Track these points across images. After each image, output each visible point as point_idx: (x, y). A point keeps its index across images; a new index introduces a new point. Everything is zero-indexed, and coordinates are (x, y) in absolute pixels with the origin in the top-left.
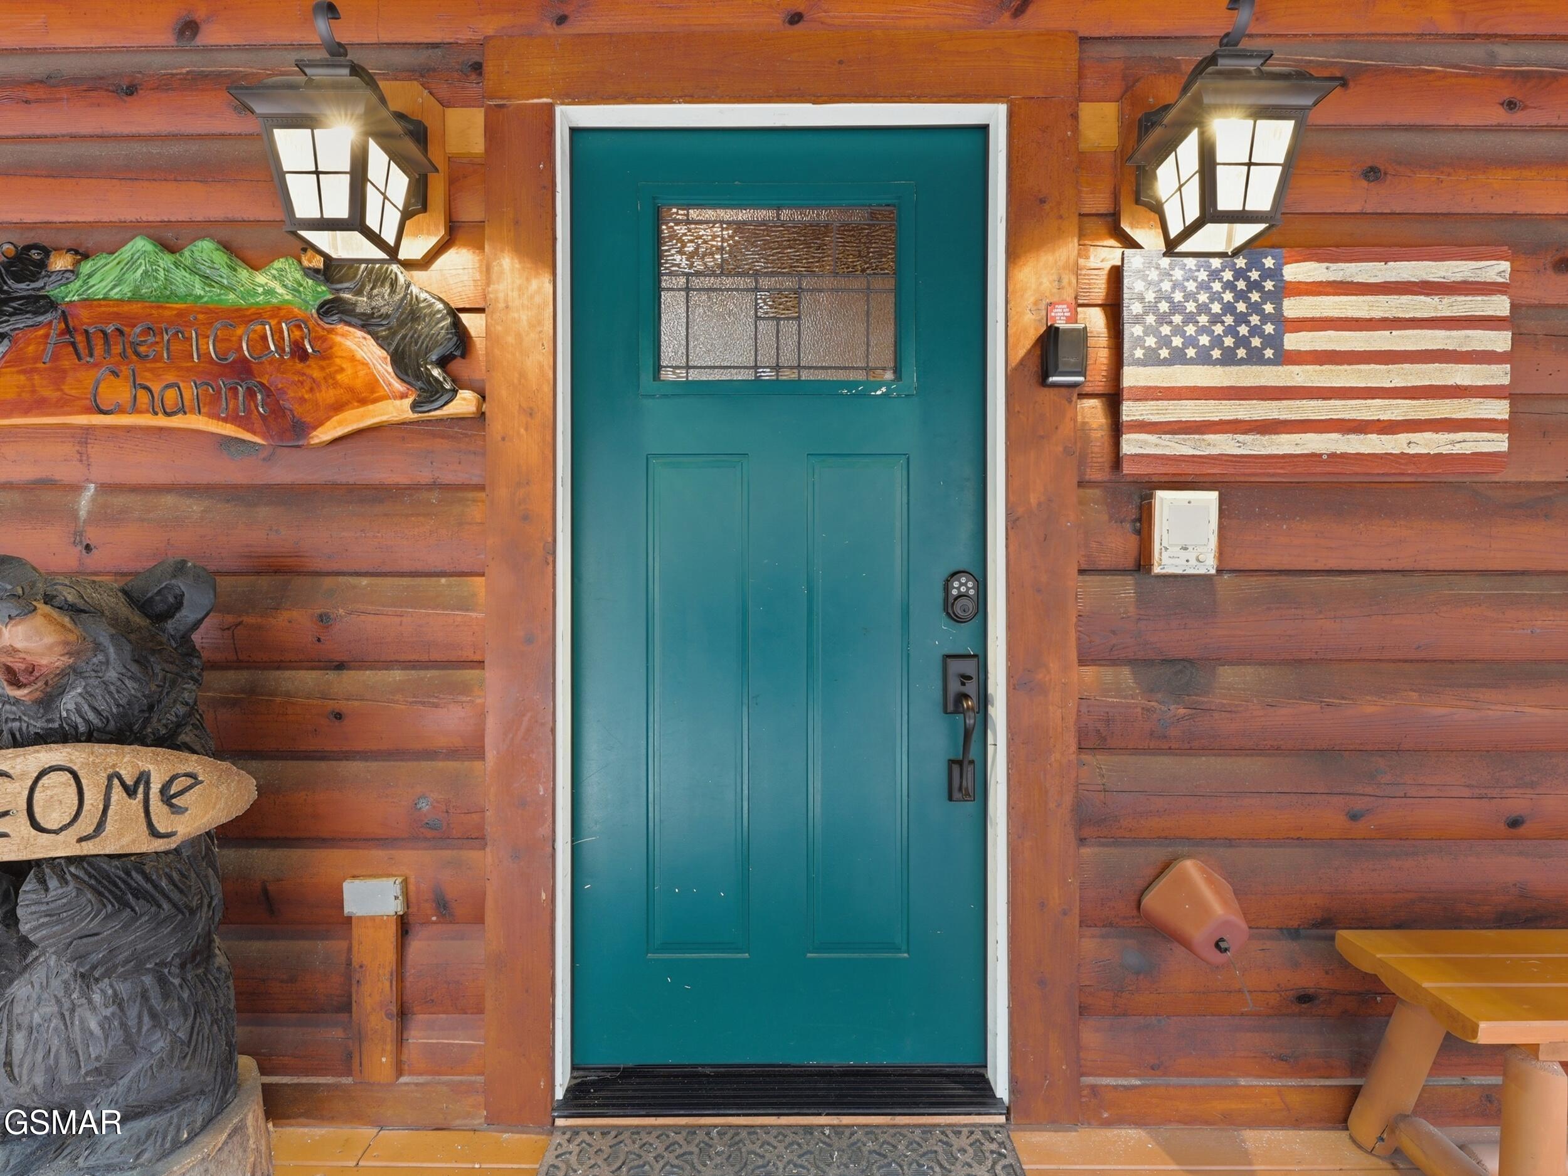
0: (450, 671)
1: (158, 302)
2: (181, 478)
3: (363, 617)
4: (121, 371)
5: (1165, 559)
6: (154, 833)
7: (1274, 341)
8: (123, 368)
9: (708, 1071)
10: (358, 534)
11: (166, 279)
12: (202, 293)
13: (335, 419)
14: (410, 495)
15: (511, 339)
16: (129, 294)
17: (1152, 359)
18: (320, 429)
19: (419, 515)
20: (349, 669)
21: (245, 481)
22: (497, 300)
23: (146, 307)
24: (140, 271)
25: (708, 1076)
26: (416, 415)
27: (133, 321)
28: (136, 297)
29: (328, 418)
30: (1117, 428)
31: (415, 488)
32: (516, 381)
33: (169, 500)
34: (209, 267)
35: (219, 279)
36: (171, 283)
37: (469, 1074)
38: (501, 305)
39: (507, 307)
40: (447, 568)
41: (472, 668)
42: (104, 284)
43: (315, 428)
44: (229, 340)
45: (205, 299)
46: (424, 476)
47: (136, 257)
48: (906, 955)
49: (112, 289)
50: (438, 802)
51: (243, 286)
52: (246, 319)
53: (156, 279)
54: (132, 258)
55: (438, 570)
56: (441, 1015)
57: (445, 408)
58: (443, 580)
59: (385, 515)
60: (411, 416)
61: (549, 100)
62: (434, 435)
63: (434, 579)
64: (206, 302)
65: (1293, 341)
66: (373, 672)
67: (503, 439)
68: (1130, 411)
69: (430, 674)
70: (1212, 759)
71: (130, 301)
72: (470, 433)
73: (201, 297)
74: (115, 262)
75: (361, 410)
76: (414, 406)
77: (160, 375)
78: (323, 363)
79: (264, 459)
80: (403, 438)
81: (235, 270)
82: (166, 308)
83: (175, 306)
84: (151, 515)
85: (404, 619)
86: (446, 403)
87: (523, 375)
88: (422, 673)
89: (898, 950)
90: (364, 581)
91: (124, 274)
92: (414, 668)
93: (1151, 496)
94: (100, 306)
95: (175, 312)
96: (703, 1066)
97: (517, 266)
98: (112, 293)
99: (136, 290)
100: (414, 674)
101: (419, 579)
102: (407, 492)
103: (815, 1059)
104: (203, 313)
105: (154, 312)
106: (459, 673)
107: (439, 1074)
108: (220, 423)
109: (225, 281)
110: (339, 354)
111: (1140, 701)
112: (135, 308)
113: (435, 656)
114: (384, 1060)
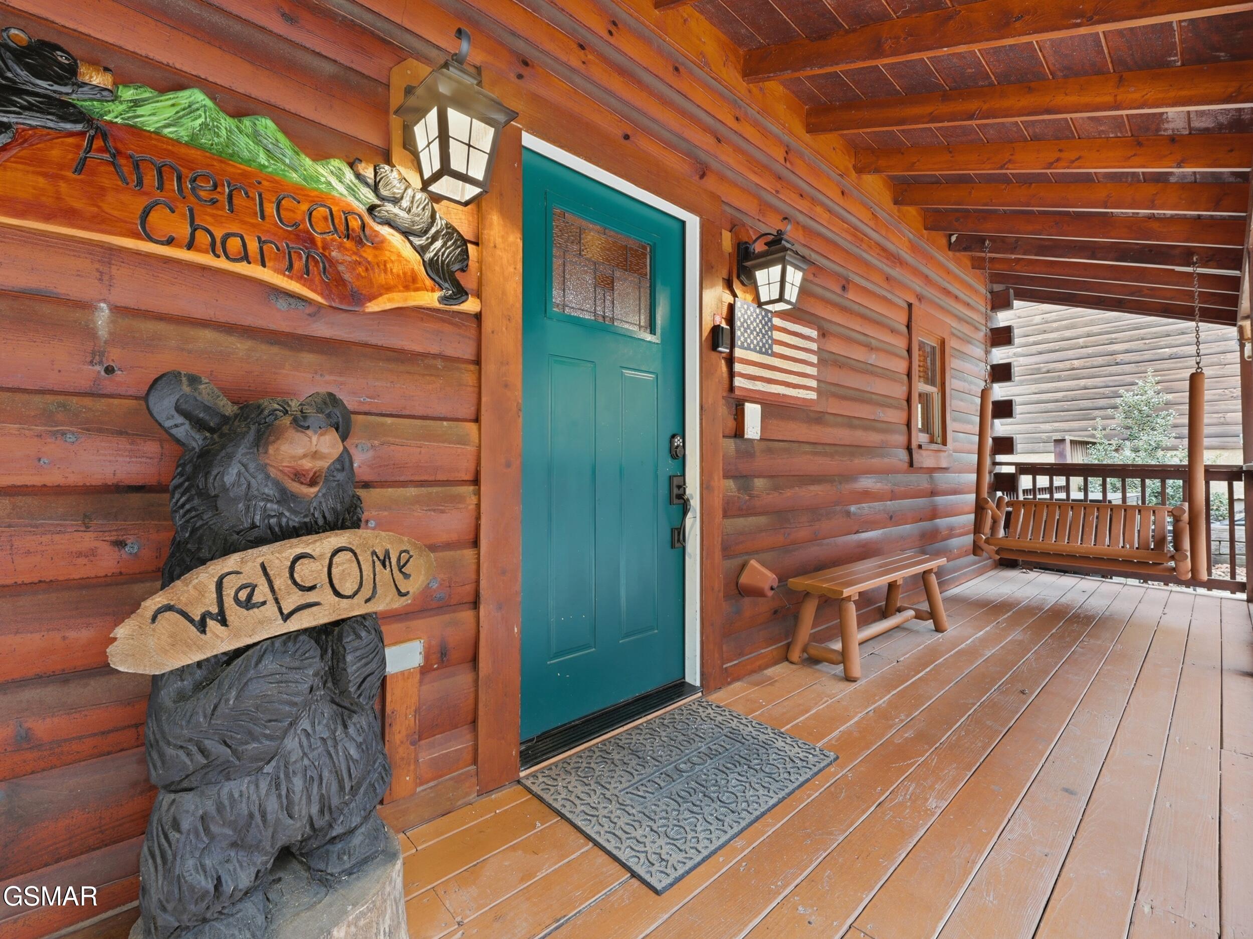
0: (449, 488)
1: (221, 156)
2: (222, 317)
3: (392, 447)
4: (177, 207)
5: (749, 433)
6: (401, 594)
7: (771, 347)
8: (180, 205)
9: (577, 722)
10: (389, 385)
11: (227, 138)
12: (266, 164)
13: (386, 296)
14: (422, 360)
15: (497, 268)
16: (186, 139)
17: (742, 347)
18: (373, 302)
19: (431, 375)
20: (374, 487)
21: (287, 330)
22: (489, 241)
23: (206, 157)
24: (199, 121)
25: (578, 725)
26: (441, 306)
27: (193, 165)
28: (193, 143)
29: (381, 295)
30: (732, 374)
31: (425, 355)
32: (500, 296)
33: (208, 334)
34: (271, 143)
35: (281, 156)
36: (234, 144)
37: (462, 768)
38: (492, 245)
39: (495, 247)
40: (449, 415)
41: (462, 485)
42: (155, 118)
43: (370, 300)
44: (293, 211)
45: (270, 170)
46: (434, 349)
47: (195, 107)
48: (656, 631)
49: (166, 126)
50: (444, 581)
51: (305, 170)
52: (310, 199)
53: (218, 136)
54: (190, 106)
55: (442, 416)
56: (437, 736)
57: (462, 305)
58: (445, 423)
59: (407, 372)
60: (437, 305)
61: (521, 127)
62: (443, 321)
63: (439, 422)
64: (269, 173)
65: (777, 349)
66: (395, 489)
67: (493, 332)
68: (738, 367)
69: (435, 490)
70: (754, 518)
71: (187, 144)
72: (466, 323)
73: (264, 166)
74: (171, 102)
75: (406, 294)
76: (444, 300)
77: (222, 223)
78: (377, 252)
79: (309, 315)
80: (422, 319)
81: (298, 155)
82: (229, 164)
83: (238, 165)
84: (190, 346)
85: (423, 451)
86: (463, 302)
87: (504, 293)
88: (430, 489)
89: (653, 629)
90: (389, 420)
91: (181, 118)
92: (422, 486)
93: (743, 405)
94: (151, 139)
95: (239, 171)
96: (574, 721)
97: (502, 223)
98: (166, 131)
99: (193, 136)
100: (424, 490)
101: (428, 421)
102: (421, 358)
103: (622, 700)
104: (268, 181)
105: (215, 164)
106: (454, 489)
107: (441, 776)
108: (286, 279)
109: (287, 161)
110: (389, 248)
111: (736, 494)
112: (193, 153)
113: (440, 477)
114: (408, 778)
